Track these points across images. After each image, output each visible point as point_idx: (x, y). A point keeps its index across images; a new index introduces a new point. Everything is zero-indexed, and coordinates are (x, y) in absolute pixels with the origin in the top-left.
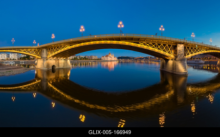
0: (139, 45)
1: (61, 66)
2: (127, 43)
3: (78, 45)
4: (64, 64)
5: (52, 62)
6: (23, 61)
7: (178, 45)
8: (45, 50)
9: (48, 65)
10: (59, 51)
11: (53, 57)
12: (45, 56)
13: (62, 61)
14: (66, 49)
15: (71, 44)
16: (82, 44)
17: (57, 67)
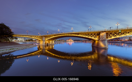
0: (79, 36)
1: (51, 43)
2: (74, 35)
3: (57, 36)
4: (52, 43)
5: (47, 42)
6: (29, 42)
7: (101, 33)
8: (44, 37)
9: (45, 43)
10: (50, 38)
11: (48, 40)
12: (44, 40)
13: (51, 42)
14: (53, 37)
15: (55, 35)
16: (59, 36)
17: (49, 44)
